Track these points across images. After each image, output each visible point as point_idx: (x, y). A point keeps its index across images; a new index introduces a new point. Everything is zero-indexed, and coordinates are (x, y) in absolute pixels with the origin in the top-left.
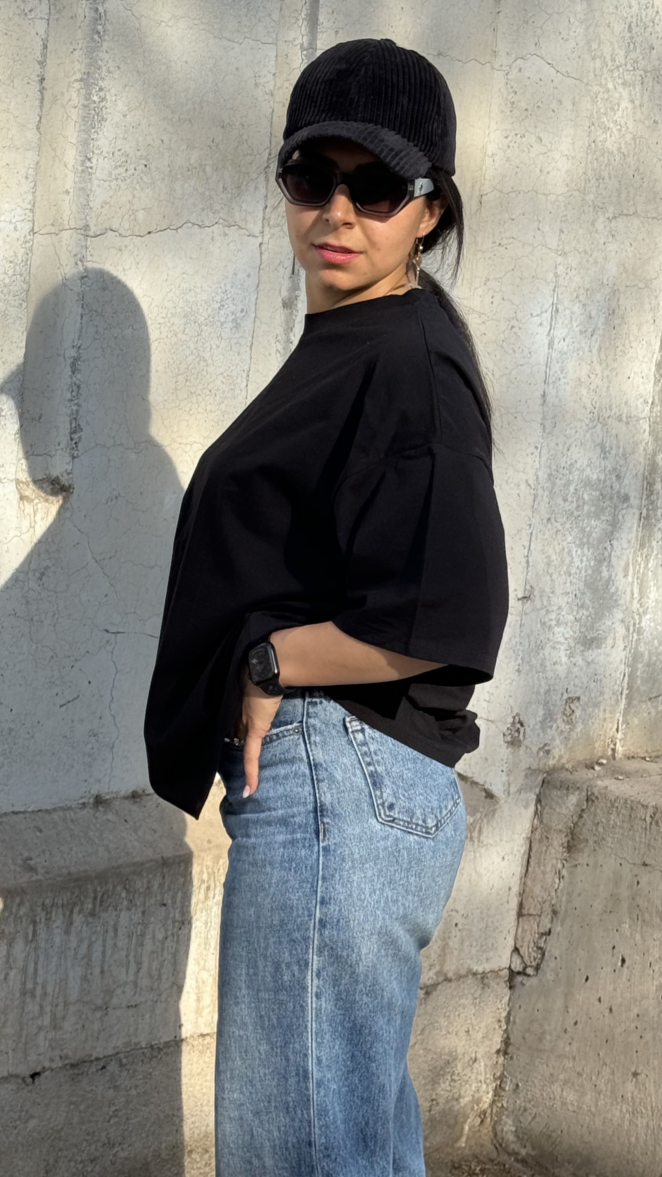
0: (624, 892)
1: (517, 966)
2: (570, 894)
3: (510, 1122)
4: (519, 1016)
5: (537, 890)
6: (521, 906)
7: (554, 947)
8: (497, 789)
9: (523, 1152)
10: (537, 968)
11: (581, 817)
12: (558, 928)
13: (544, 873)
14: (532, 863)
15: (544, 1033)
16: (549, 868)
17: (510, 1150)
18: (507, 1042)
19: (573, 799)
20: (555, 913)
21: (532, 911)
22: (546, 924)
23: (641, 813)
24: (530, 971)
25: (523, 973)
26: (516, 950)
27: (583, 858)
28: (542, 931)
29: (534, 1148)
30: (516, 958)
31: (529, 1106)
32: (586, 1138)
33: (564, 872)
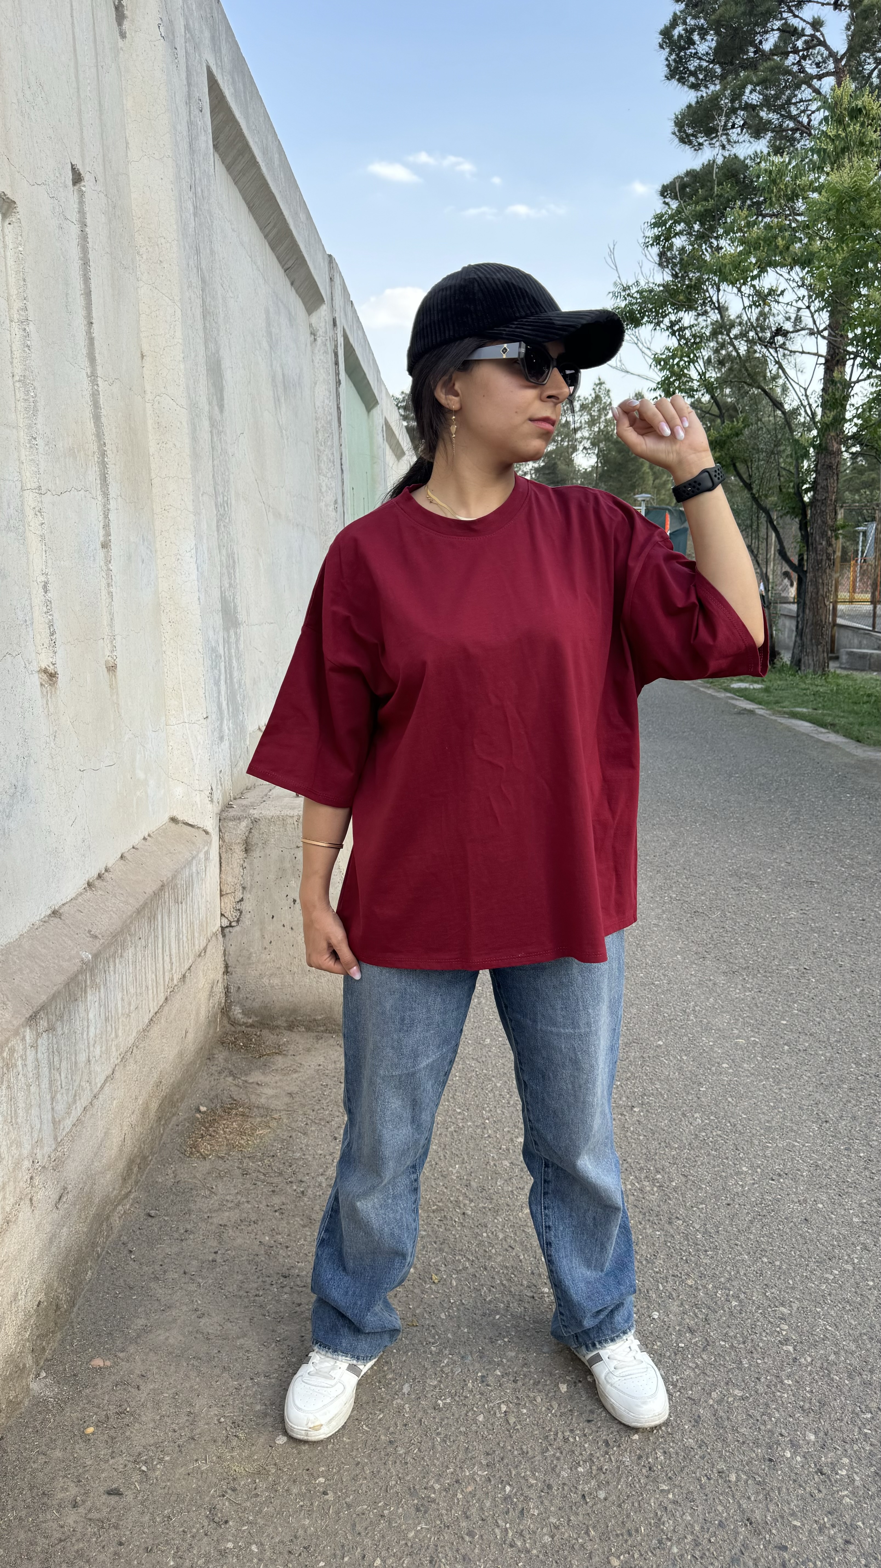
0: (288, 865)
1: (225, 923)
2: (252, 876)
3: (238, 1008)
4: (232, 950)
5: (230, 879)
6: (221, 891)
7: (246, 906)
8: (209, 829)
9: (250, 1021)
10: (238, 921)
11: (250, 832)
12: (247, 896)
13: (232, 869)
14: (223, 865)
15: (251, 954)
16: (235, 865)
17: (241, 1022)
18: (227, 966)
19: (244, 824)
20: (244, 888)
21: (228, 891)
22: (239, 895)
23: (290, 821)
24: (234, 924)
25: (230, 926)
26: (222, 915)
27: (256, 853)
28: (238, 900)
29: (256, 1016)
30: (223, 918)
31: (248, 996)
32: (291, 1000)
33: (245, 865)
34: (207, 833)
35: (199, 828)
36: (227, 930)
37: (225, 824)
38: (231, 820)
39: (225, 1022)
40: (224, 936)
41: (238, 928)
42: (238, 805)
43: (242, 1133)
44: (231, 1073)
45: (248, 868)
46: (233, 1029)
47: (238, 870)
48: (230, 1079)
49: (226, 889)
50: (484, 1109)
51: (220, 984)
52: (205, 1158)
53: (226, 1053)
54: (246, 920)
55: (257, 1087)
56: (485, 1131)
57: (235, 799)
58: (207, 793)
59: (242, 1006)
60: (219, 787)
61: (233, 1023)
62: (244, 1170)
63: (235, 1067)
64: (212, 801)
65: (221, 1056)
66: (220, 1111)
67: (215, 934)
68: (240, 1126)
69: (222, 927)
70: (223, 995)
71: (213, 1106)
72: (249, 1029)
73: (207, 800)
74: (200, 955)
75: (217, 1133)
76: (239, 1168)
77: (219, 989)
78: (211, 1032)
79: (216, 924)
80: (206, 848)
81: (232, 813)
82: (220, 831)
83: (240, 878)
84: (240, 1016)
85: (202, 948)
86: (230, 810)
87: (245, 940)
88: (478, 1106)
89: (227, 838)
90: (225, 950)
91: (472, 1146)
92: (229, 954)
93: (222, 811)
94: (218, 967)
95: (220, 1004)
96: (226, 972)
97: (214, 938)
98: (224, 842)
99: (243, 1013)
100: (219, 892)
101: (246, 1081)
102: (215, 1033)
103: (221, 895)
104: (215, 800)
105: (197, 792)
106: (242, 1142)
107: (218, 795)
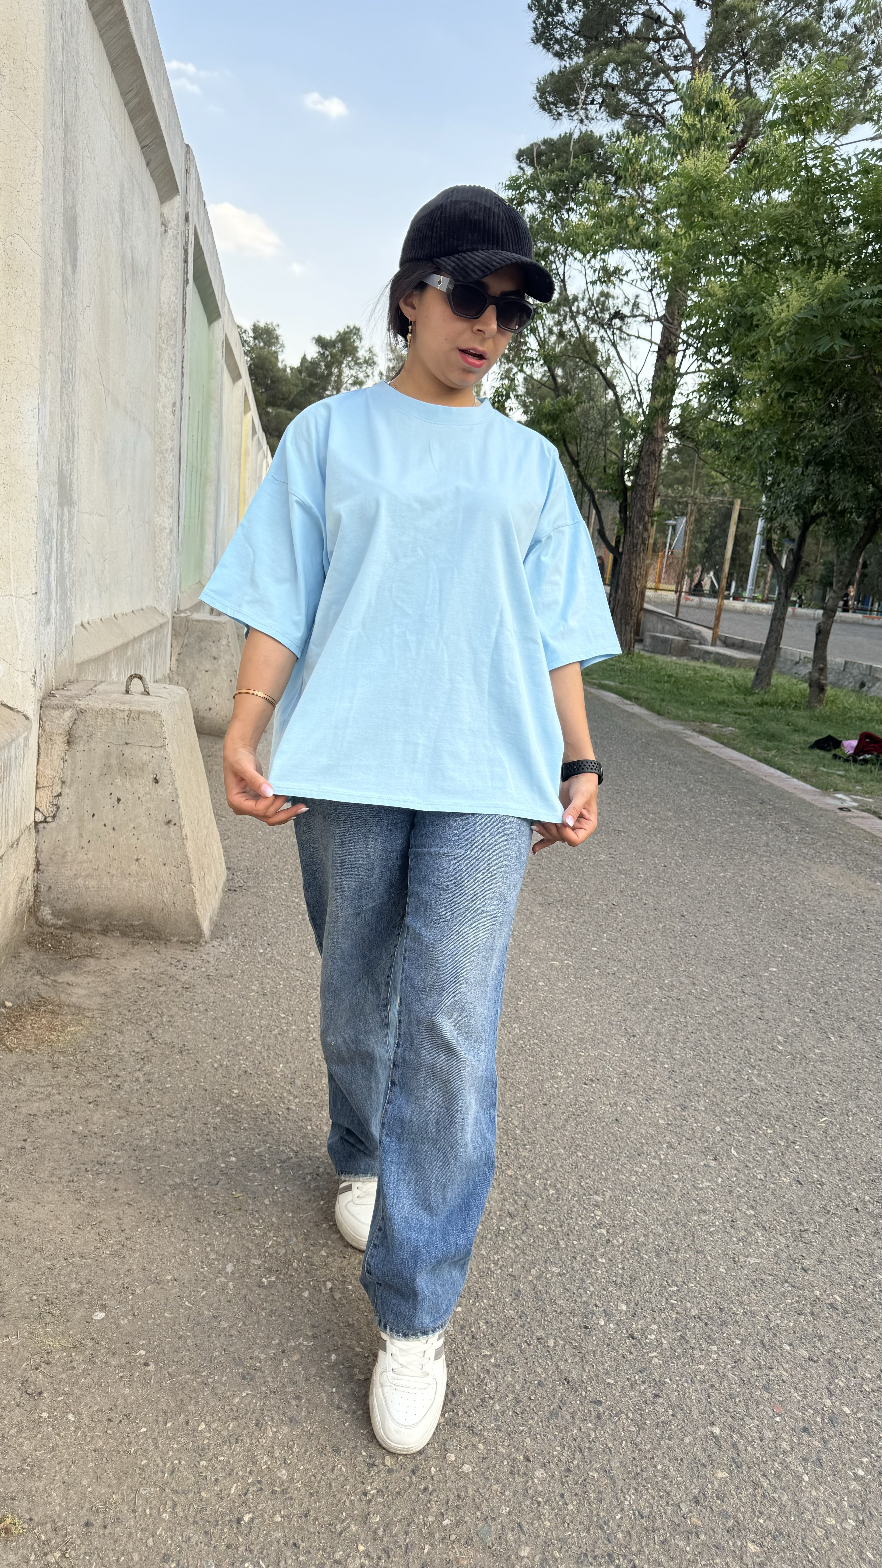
34: (27, 718)
35: (18, 712)
36: (41, 826)
37: (47, 713)
38: (53, 708)
39: (33, 921)
40: (37, 831)
41: (53, 825)
42: (61, 695)
43: (52, 1029)
44: (38, 972)
45: (69, 761)
46: (40, 930)
47: (58, 763)
48: (38, 978)
49: (43, 782)
50: (308, 1014)
51: (29, 881)
52: (11, 1051)
53: (32, 953)
54: (63, 817)
55: (67, 987)
56: (310, 1035)
57: (57, 689)
58: (31, 675)
59: (52, 907)
60: (43, 671)
61: (41, 924)
62: (54, 1064)
63: (43, 967)
64: (34, 684)
65: (27, 955)
66: (27, 1007)
67: (28, 828)
68: (50, 1022)
69: (35, 822)
70: (32, 893)
71: (19, 1002)
72: (59, 931)
73: (30, 683)
74: (12, 846)
75: (24, 1028)
76: (49, 1062)
77: (29, 886)
78: (17, 930)
79: (30, 818)
80: (26, 734)
81: (54, 701)
82: (41, 719)
83: (60, 771)
84: (49, 917)
85: (15, 839)
86: (53, 699)
87: (60, 837)
88: (302, 1012)
89: (47, 727)
90: (37, 847)
91: (296, 1047)
92: (42, 851)
93: (44, 698)
94: (29, 863)
95: (28, 903)
96: (38, 868)
97: (27, 832)
98: (44, 731)
99: (53, 914)
100: (35, 784)
101: (55, 981)
102: (21, 931)
103: (37, 788)
104: (38, 684)
105: (19, 673)
106: (52, 1037)
107: (40, 680)
